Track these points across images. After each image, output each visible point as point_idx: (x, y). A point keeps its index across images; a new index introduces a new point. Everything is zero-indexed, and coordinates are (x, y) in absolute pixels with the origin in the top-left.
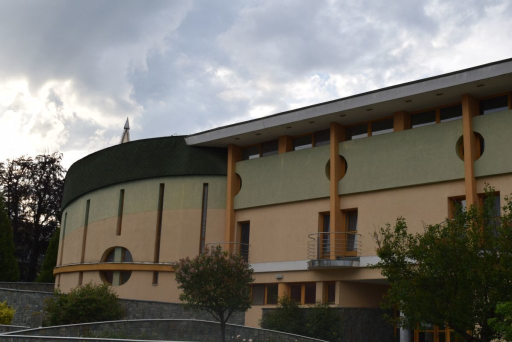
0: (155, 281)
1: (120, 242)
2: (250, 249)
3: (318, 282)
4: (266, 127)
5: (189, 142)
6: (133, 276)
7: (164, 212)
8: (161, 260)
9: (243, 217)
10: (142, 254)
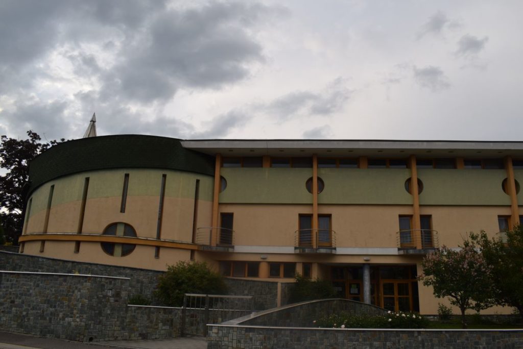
0: (157, 256)
1: (124, 218)
2: (234, 234)
3: (298, 262)
4: (269, 147)
5: (185, 145)
6: (137, 250)
7: (166, 198)
8: (163, 238)
9: (227, 210)
10: (145, 231)
